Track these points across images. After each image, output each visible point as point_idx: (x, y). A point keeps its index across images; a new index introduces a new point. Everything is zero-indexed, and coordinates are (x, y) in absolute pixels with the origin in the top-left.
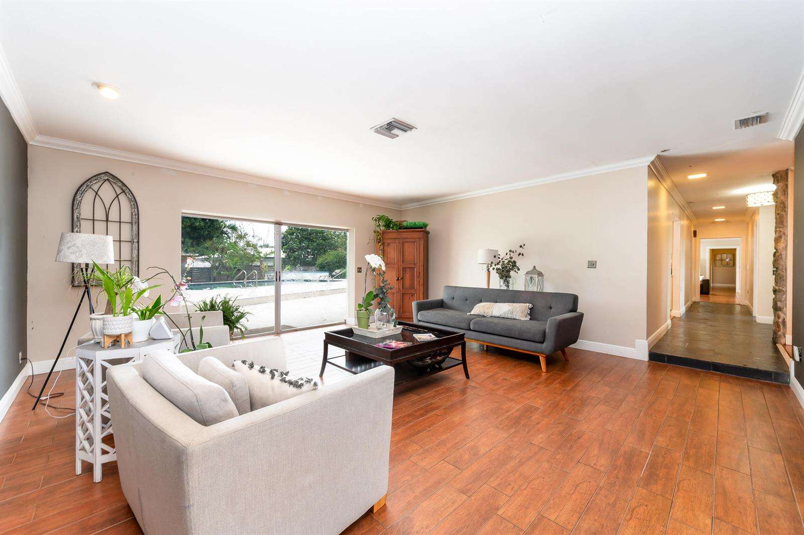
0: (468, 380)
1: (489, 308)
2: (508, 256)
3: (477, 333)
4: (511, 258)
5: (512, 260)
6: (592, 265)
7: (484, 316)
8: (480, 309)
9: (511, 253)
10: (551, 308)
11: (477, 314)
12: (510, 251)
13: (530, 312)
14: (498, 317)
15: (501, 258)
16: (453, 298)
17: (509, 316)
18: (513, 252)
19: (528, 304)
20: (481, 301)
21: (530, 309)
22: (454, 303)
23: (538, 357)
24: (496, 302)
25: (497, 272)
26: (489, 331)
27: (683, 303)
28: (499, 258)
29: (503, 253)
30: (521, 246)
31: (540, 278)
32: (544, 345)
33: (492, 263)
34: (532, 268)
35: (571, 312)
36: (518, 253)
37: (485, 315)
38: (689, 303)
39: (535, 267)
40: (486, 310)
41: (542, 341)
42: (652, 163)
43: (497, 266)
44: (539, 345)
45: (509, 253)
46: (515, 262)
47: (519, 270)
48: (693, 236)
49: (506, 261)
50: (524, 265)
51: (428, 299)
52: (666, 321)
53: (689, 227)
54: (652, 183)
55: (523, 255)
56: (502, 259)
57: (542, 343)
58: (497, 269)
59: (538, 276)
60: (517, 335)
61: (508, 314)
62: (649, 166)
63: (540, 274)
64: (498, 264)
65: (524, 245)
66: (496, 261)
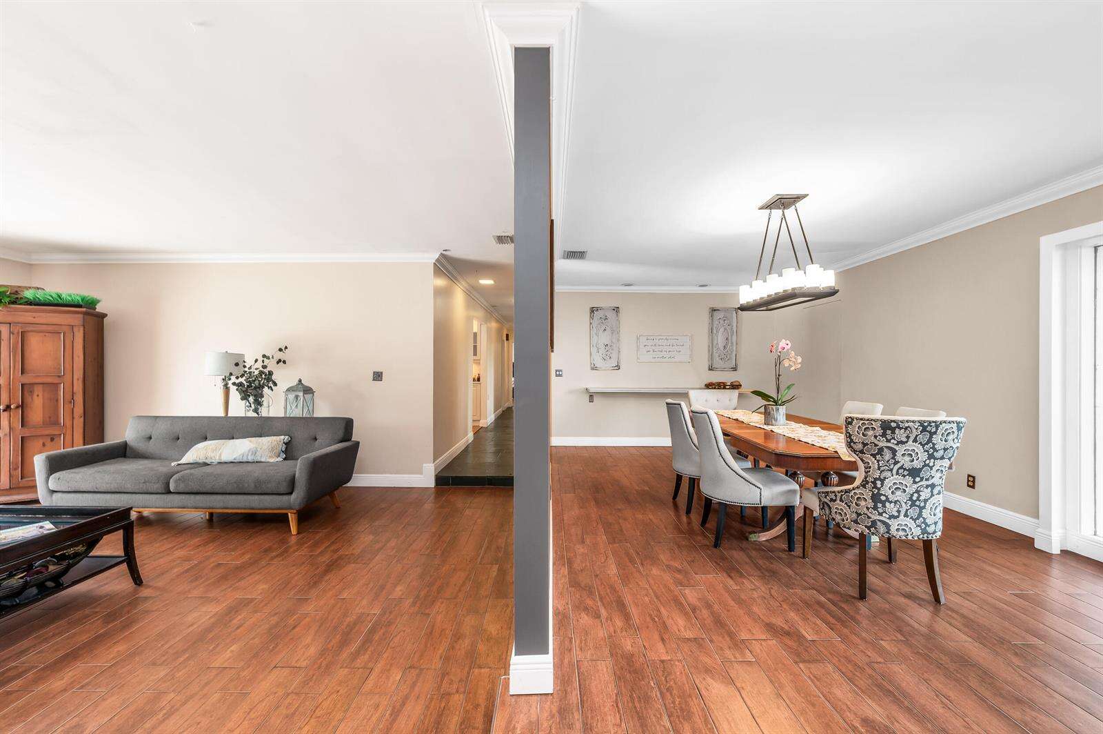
0: (138, 587)
1: (216, 450)
2: (259, 365)
3: (183, 497)
4: (264, 367)
5: (266, 371)
6: (378, 376)
7: (206, 464)
8: (197, 453)
9: (265, 359)
10: (316, 439)
11: (192, 462)
12: (264, 356)
13: (286, 448)
14: (232, 462)
15: (248, 366)
16: (150, 438)
17: (250, 458)
18: (268, 358)
19: (283, 437)
20: (206, 439)
21: (286, 444)
22: (151, 447)
23: (287, 514)
24: (233, 438)
25: (237, 390)
26: (204, 490)
27: (493, 410)
28: (245, 367)
29: (251, 359)
30: (280, 350)
31: (308, 396)
32: (293, 496)
33: (231, 374)
34: (295, 382)
35: (341, 442)
36: (276, 359)
37: (208, 461)
38: (500, 410)
39: (300, 381)
40: (210, 454)
41: (290, 491)
42: (438, 260)
43: (241, 380)
44: (285, 498)
45: (260, 359)
46: (271, 373)
47: (275, 384)
48: (505, 339)
49: (257, 372)
50: (285, 378)
51: (102, 441)
52: (467, 435)
53: (499, 331)
54: (441, 282)
55: (284, 362)
56: (250, 368)
57: (291, 493)
58: (241, 384)
59: (304, 394)
60: (251, 489)
61: (248, 455)
62: (434, 264)
63: (308, 391)
64: (242, 376)
65: (286, 348)
66: (240, 370)
